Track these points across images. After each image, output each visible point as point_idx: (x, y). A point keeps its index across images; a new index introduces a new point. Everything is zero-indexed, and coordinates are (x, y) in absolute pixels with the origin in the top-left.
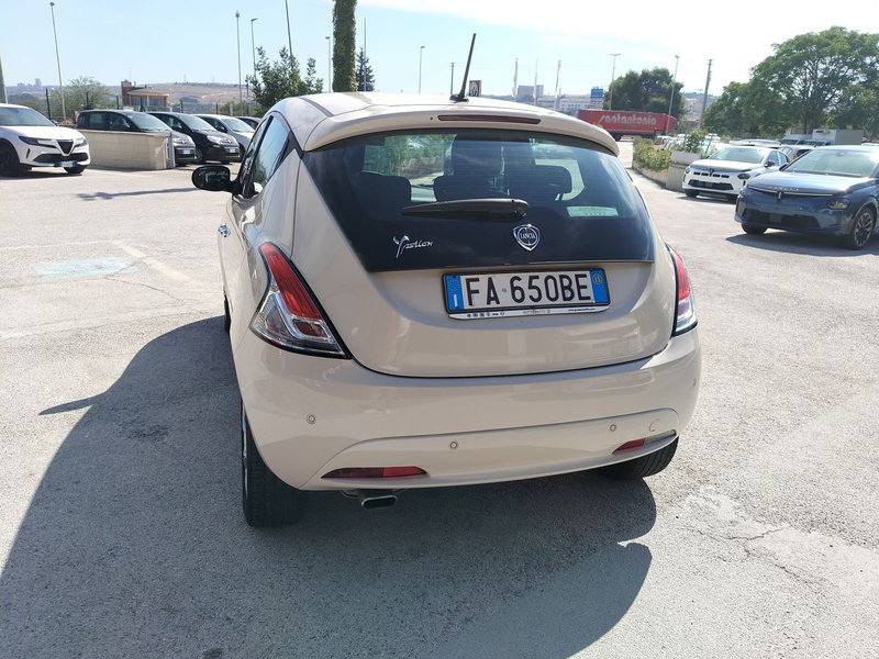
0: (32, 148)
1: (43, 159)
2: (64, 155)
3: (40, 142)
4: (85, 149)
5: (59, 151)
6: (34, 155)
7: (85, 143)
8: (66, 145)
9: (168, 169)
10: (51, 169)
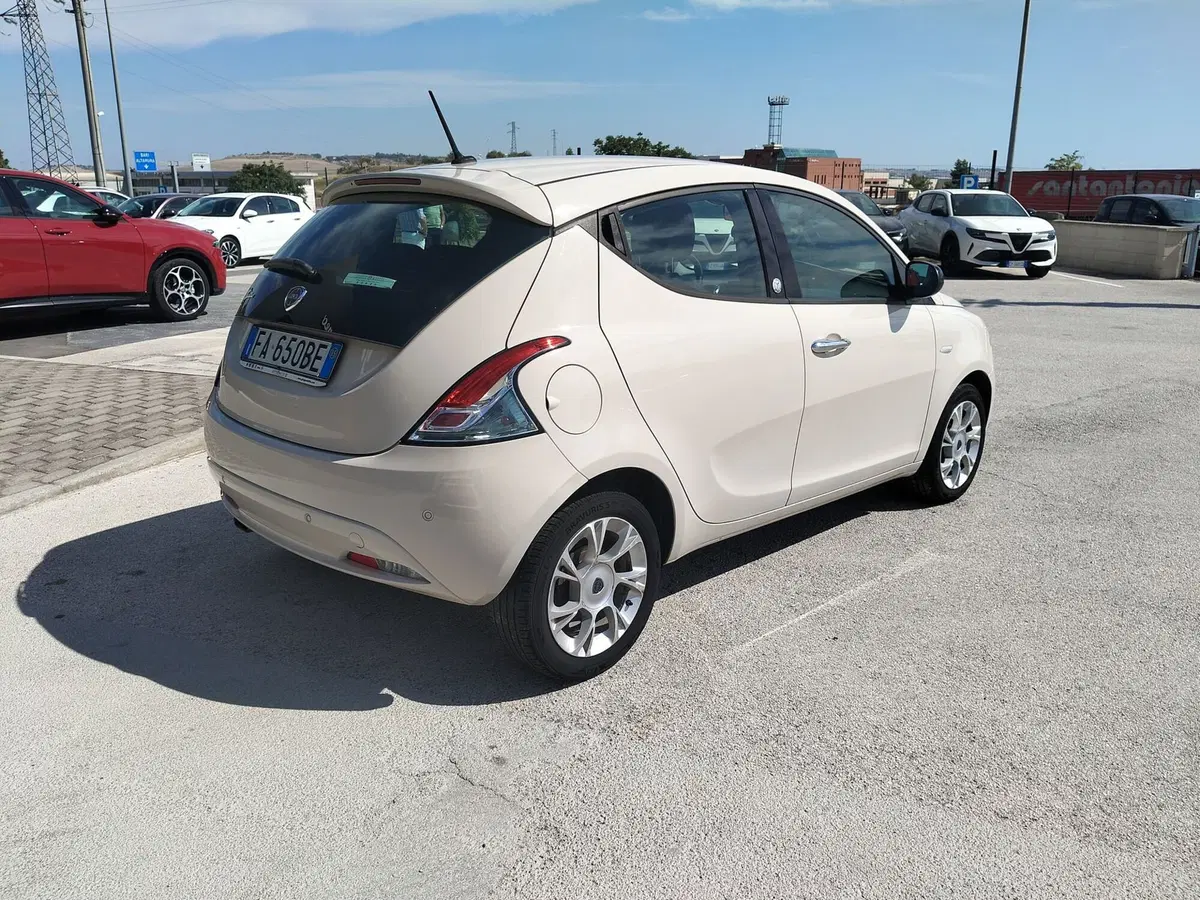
0: (977, 242)
1: (987, 256)
2: (1015, 252)
3: (988, 235)
4: (1051, 247)
5: (1009, 247)
6: (976, 252)
7: (1051, 237)
8: (1020, 239)
9: (1182, 277)
10: (994, 268)
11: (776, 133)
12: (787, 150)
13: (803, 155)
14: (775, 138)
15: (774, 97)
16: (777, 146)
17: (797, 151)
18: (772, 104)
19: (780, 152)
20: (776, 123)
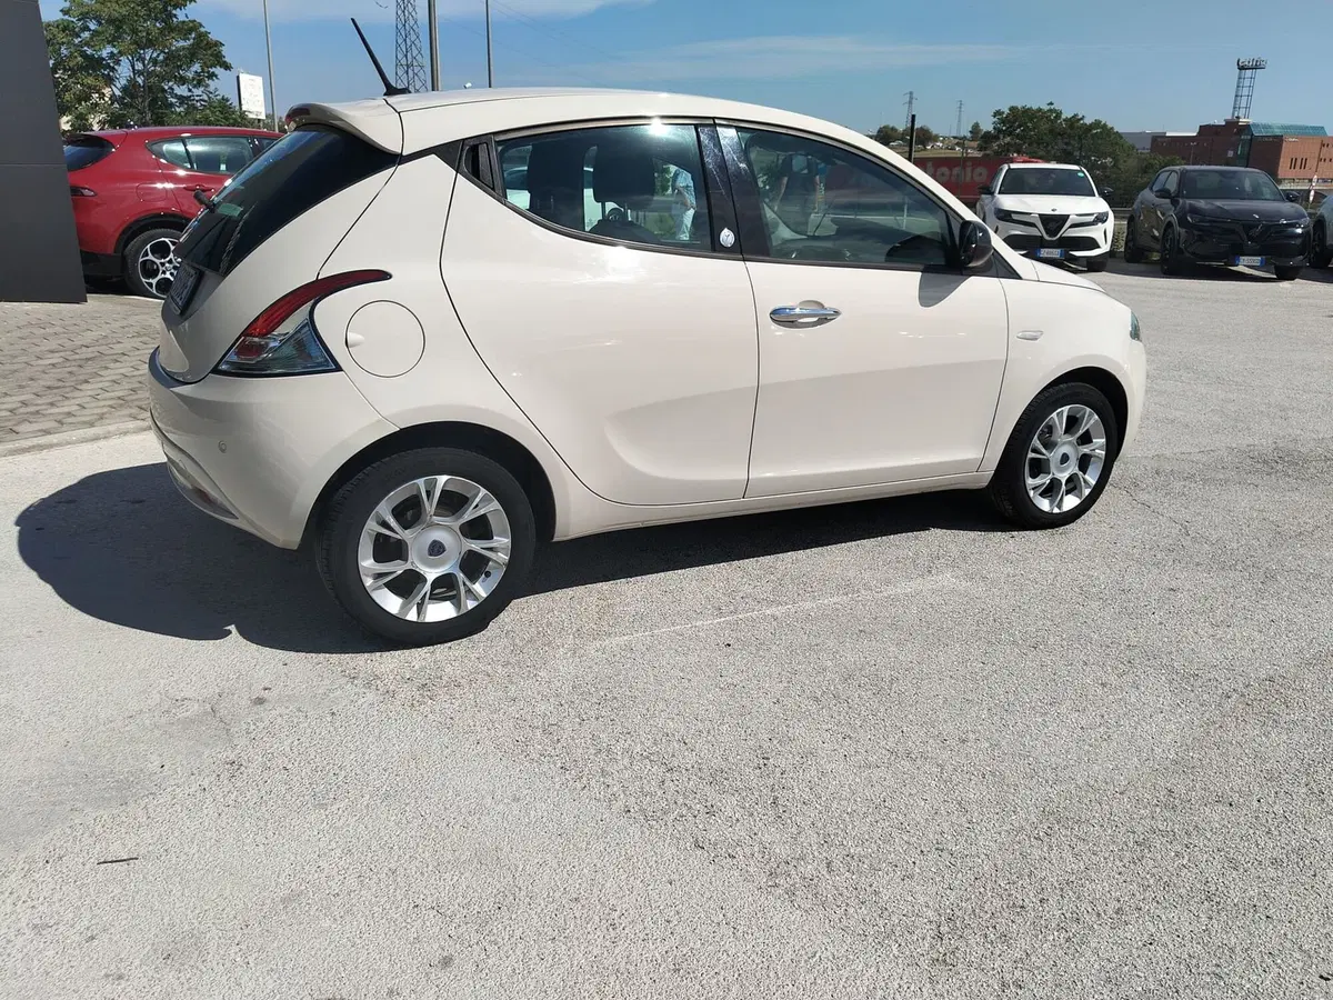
11: (1243, 104)
12: (1256, 126)
13: (1278, 132)
14: (1242, 111)
15: (1244, 60)
16: (1243, 121)
17: (1270, 127)
18: (1242, 68)
19: (1247, 127)
20: (1245, 91)
